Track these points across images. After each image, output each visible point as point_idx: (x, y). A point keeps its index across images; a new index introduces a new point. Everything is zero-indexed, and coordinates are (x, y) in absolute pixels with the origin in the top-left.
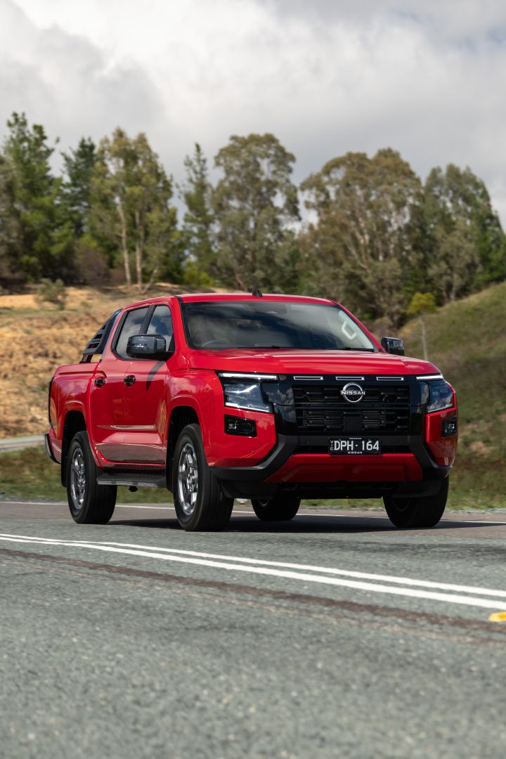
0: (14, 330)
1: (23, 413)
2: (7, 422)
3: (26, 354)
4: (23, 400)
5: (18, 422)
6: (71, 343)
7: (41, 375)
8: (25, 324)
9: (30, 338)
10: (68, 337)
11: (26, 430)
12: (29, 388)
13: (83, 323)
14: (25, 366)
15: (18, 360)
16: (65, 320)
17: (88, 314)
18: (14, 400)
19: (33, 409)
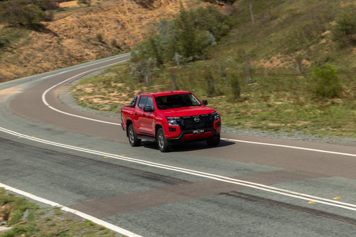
0: (72, 17)
1: (82, 52)
2: (77, 57)
3: (79, 27)
4: (81, 47)
5: (81, 56)
6: (96, 20)
7: (86, 35)
8: (76, 14)
9: (79, 20)
10: (94, 18)
11: (85, 59)
12: (83, 41)
13: (98, 11)
14: (79, 32)
15: (76, 30)
16: (91, 11)
17: (100, 7)
18: (78, 47)
19: (86, 50)
